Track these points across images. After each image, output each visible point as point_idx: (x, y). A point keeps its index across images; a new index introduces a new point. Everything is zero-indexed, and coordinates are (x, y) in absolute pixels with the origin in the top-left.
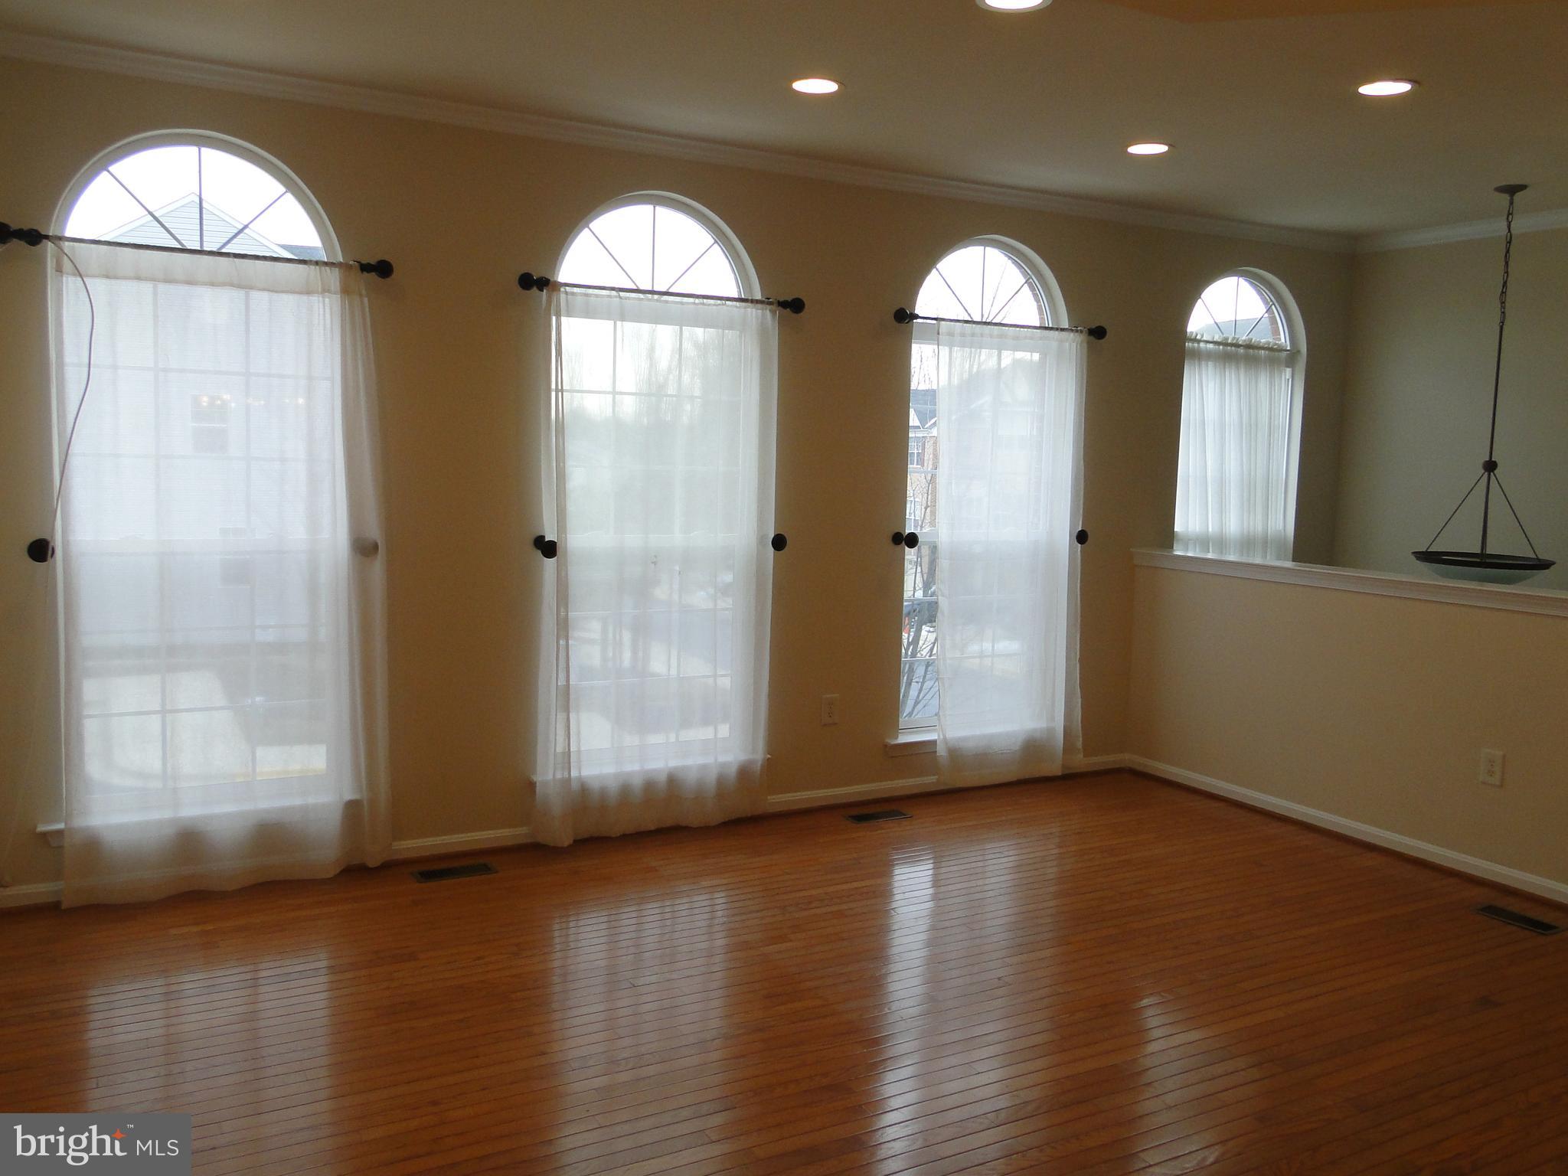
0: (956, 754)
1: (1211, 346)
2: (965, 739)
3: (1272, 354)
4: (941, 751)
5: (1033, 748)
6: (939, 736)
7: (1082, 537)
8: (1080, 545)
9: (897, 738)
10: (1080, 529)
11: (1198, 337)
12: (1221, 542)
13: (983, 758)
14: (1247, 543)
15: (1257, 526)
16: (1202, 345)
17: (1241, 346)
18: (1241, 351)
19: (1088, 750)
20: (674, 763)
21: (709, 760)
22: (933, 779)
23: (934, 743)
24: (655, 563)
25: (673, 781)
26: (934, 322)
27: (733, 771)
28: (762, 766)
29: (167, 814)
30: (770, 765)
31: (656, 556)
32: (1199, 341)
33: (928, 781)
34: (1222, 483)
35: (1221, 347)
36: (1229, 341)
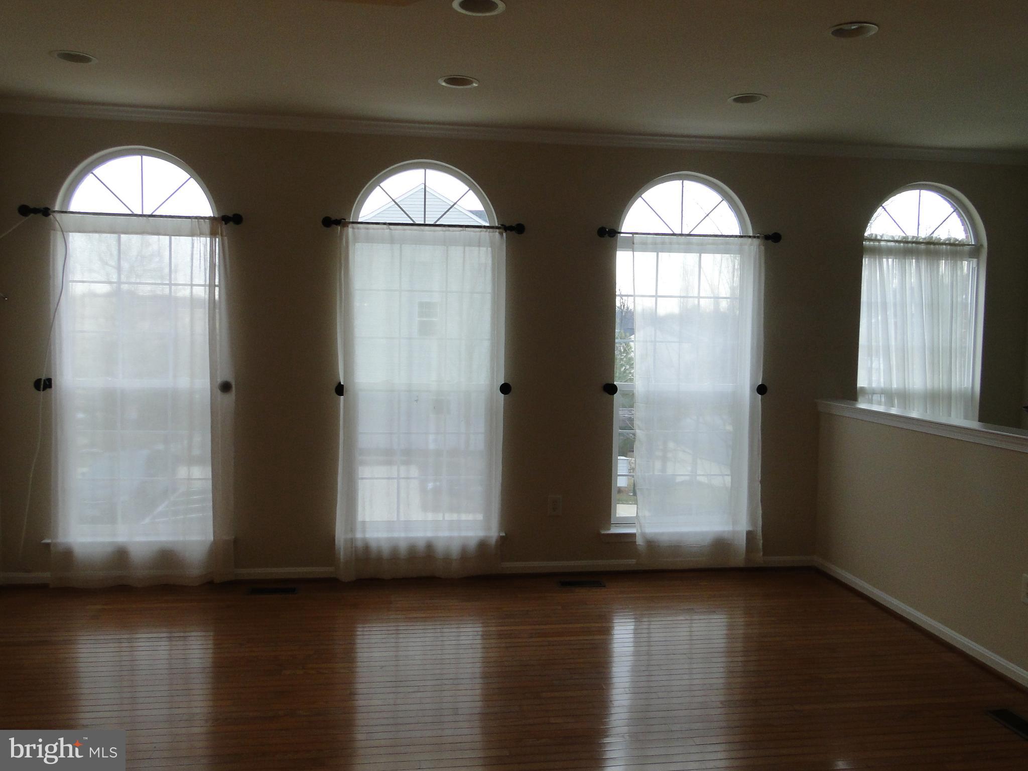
0: (652, 545)
1: (892, 244)
2: (663, 534)
3: (953, 248)
4: (639, 541)
5: (721, 545)
6: (637, 530)
7: (761, 389)
8: (760, 396)
9: (609, 529)
10: (760, 384)
11: (879, 237)
12: (904, 396)
13: (675, 549)
14: (933, 397)
15: (941, 383)
16: (883, 243)
17: (922, 243)
18: (923, 247)
19: (766, 550)
20: (429, 534)
21: (455, 534)
22: (634, 561)
23: (634, 535)
24: (417, 401)
25: (430, 547)
26: (631, 235)
27: (473, 544)
28: (497, 541)
29: (108, 539)
30: (502, 541)
31: (417, 396)
32: (879, 241)
33: (630, 563)
34: (903, 351)
35: (902, 244)
36: (909, 240)
